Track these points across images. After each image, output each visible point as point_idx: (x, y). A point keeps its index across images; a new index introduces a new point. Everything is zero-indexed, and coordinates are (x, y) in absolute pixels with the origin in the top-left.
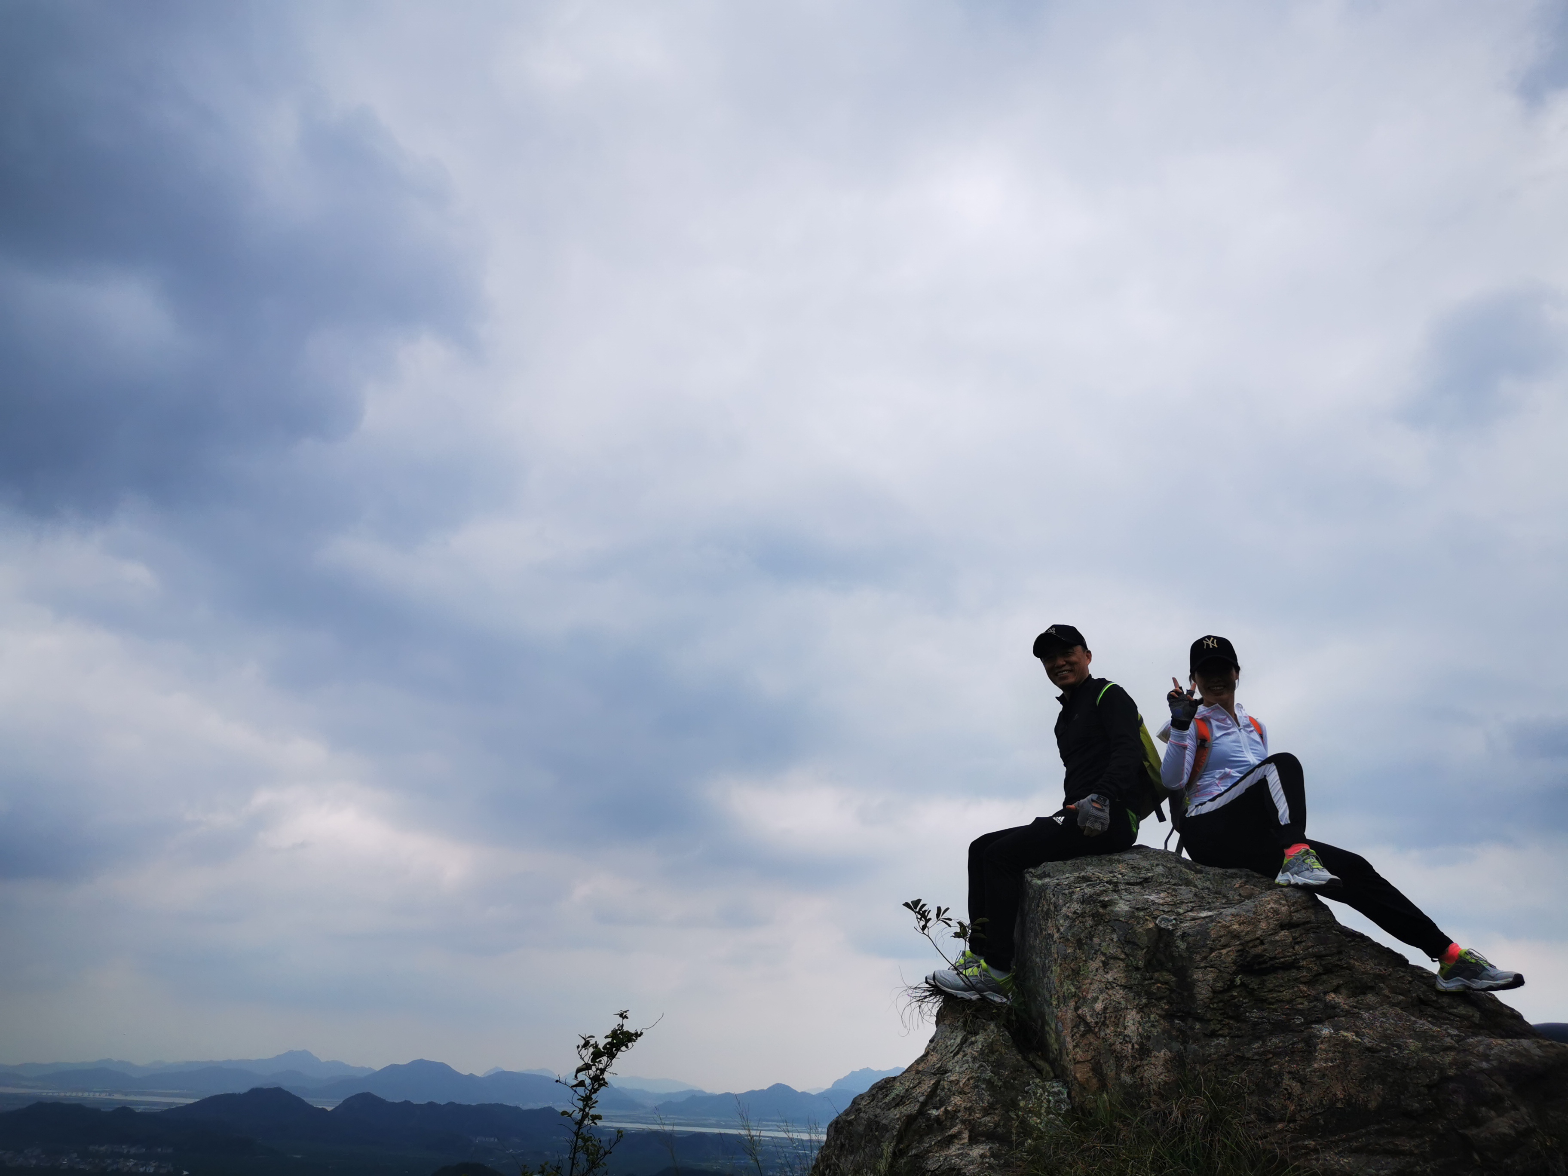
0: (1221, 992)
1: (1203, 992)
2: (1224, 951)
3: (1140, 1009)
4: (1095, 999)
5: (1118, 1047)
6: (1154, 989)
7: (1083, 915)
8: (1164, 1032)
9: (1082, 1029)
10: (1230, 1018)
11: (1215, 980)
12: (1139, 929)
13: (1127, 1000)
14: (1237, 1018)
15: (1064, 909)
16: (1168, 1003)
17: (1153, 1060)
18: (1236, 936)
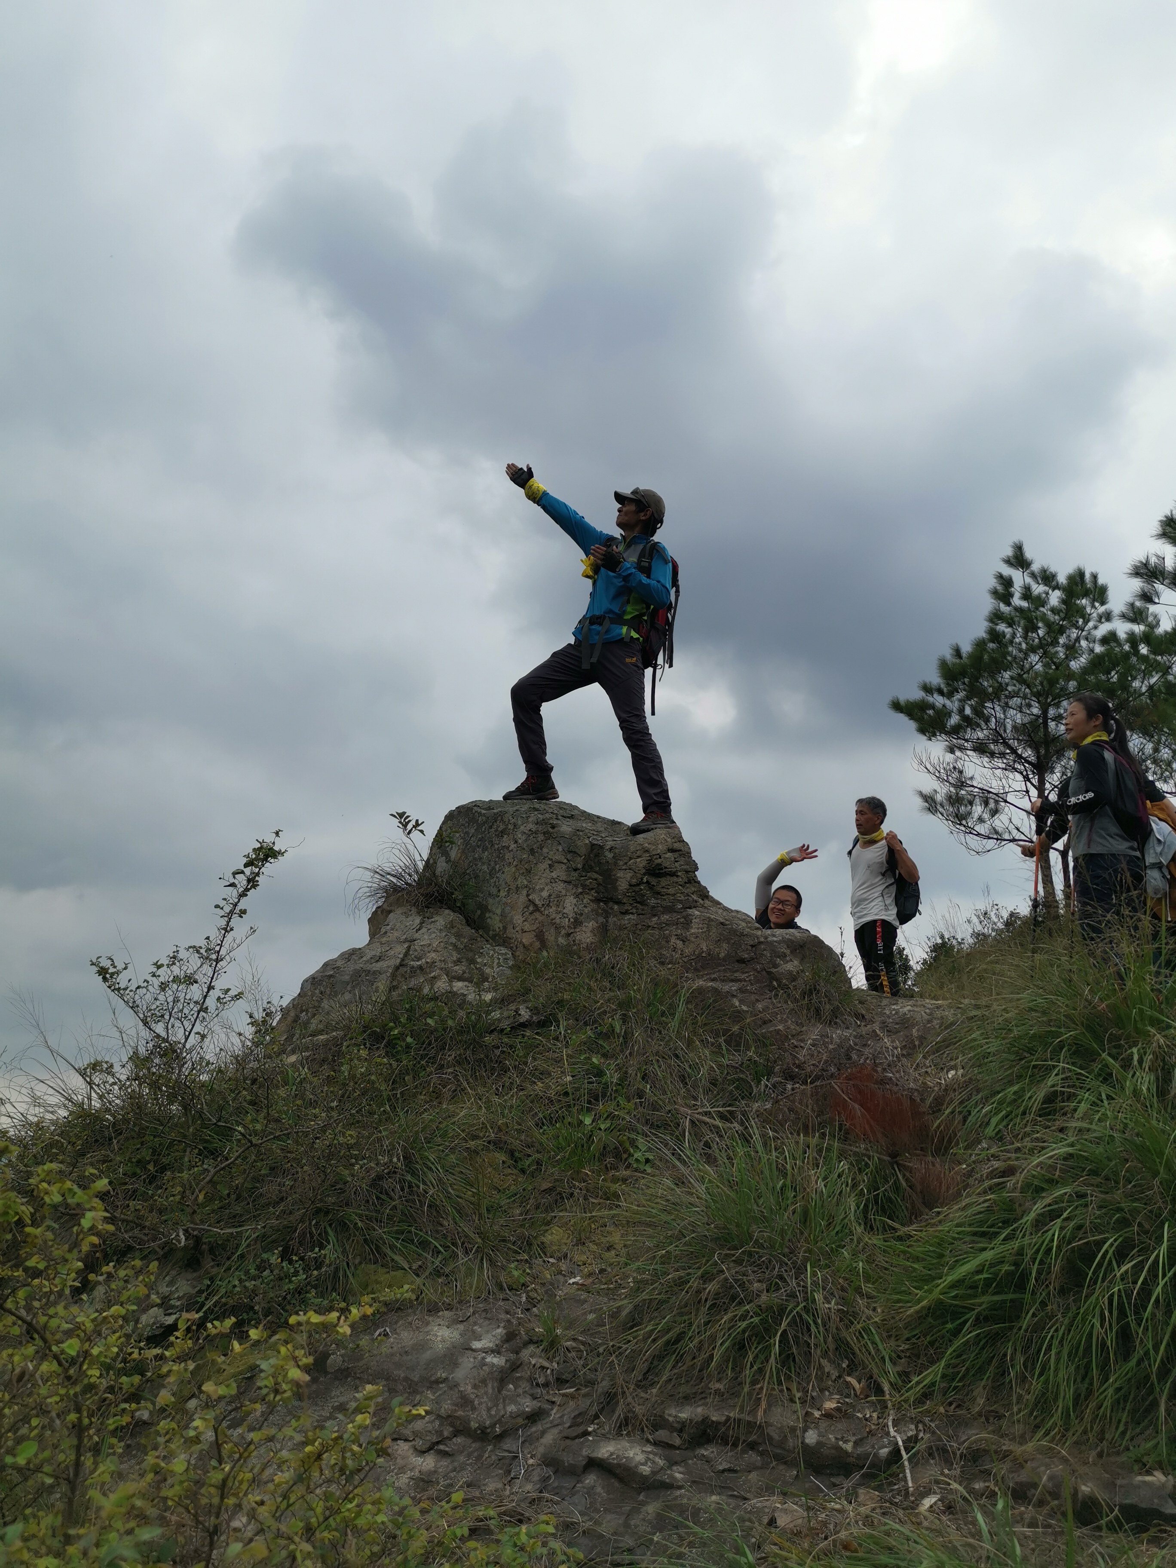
0: (634, 886)
1: (623, 885)
2: (638, 860)
3: (577, 896)
4: (542, 890)
5: (558, 921)
6: (588, 883)
7: (536, 833)
8: (592, 911)
9: (531, 908)
10: (639, 903)
11: (631, 878)
12: (579, 843)
13: (567, 890)
14: (642, 903)
15: (522, 827)
16: (596, 892)
17: (584, 929)
18: (647, 851)
